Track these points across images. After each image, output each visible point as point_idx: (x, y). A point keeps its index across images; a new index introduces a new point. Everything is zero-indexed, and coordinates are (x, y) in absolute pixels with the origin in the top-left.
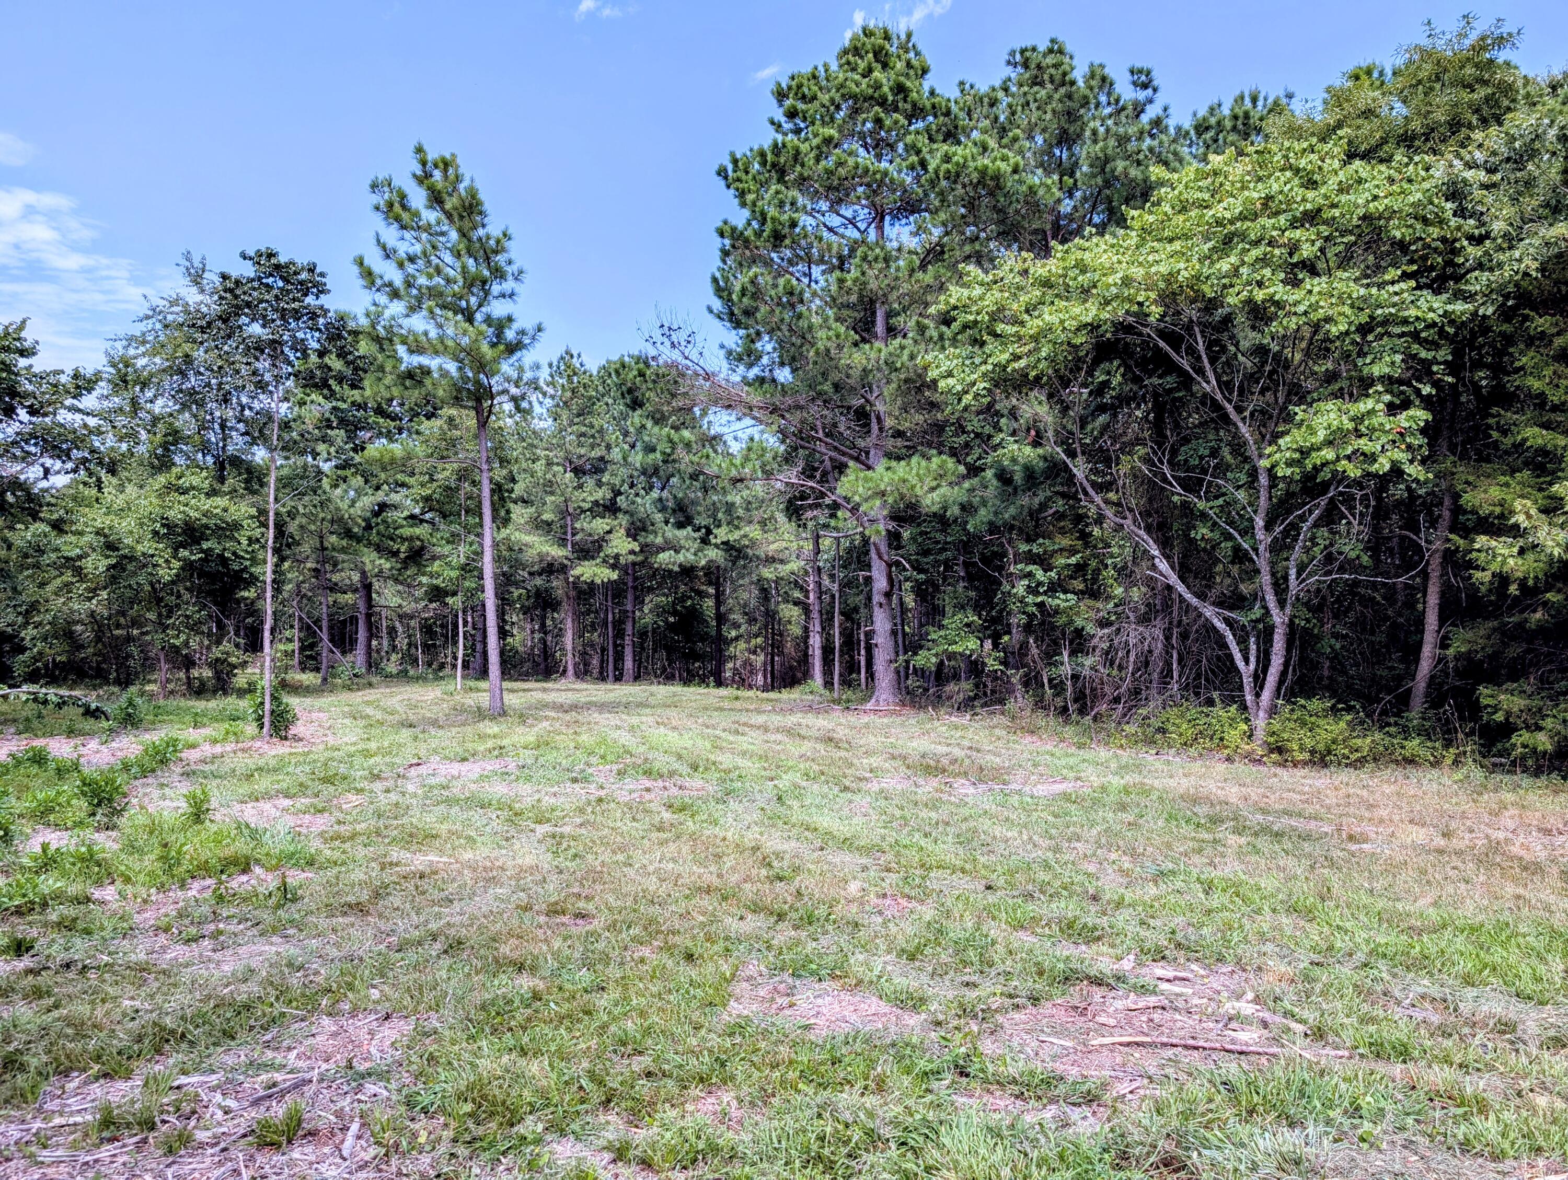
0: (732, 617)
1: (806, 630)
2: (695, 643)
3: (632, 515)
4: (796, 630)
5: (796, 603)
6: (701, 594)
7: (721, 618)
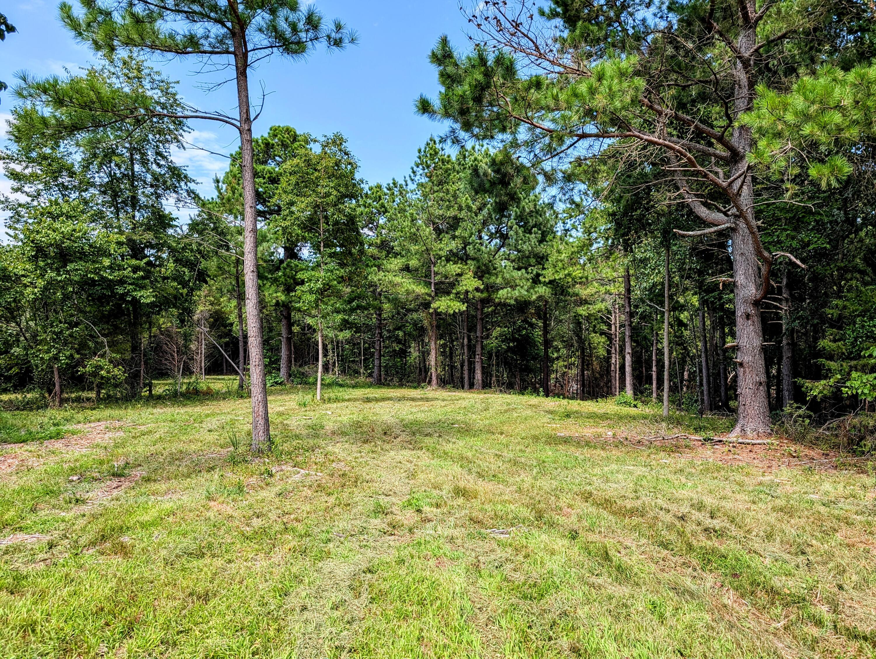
0: (555, 343)
1: (609, 352)
2: (528, 361)
3: (478, 261)
4: (602, 352)
5: (602, 333)
6: (532, 325)
7: (547, 343)
